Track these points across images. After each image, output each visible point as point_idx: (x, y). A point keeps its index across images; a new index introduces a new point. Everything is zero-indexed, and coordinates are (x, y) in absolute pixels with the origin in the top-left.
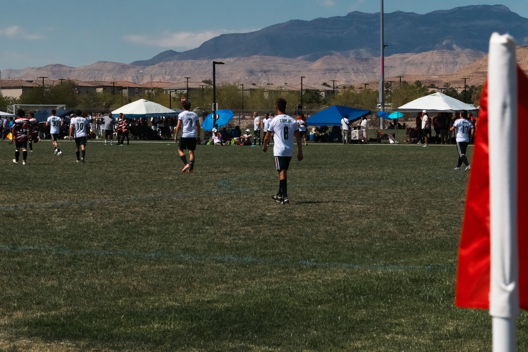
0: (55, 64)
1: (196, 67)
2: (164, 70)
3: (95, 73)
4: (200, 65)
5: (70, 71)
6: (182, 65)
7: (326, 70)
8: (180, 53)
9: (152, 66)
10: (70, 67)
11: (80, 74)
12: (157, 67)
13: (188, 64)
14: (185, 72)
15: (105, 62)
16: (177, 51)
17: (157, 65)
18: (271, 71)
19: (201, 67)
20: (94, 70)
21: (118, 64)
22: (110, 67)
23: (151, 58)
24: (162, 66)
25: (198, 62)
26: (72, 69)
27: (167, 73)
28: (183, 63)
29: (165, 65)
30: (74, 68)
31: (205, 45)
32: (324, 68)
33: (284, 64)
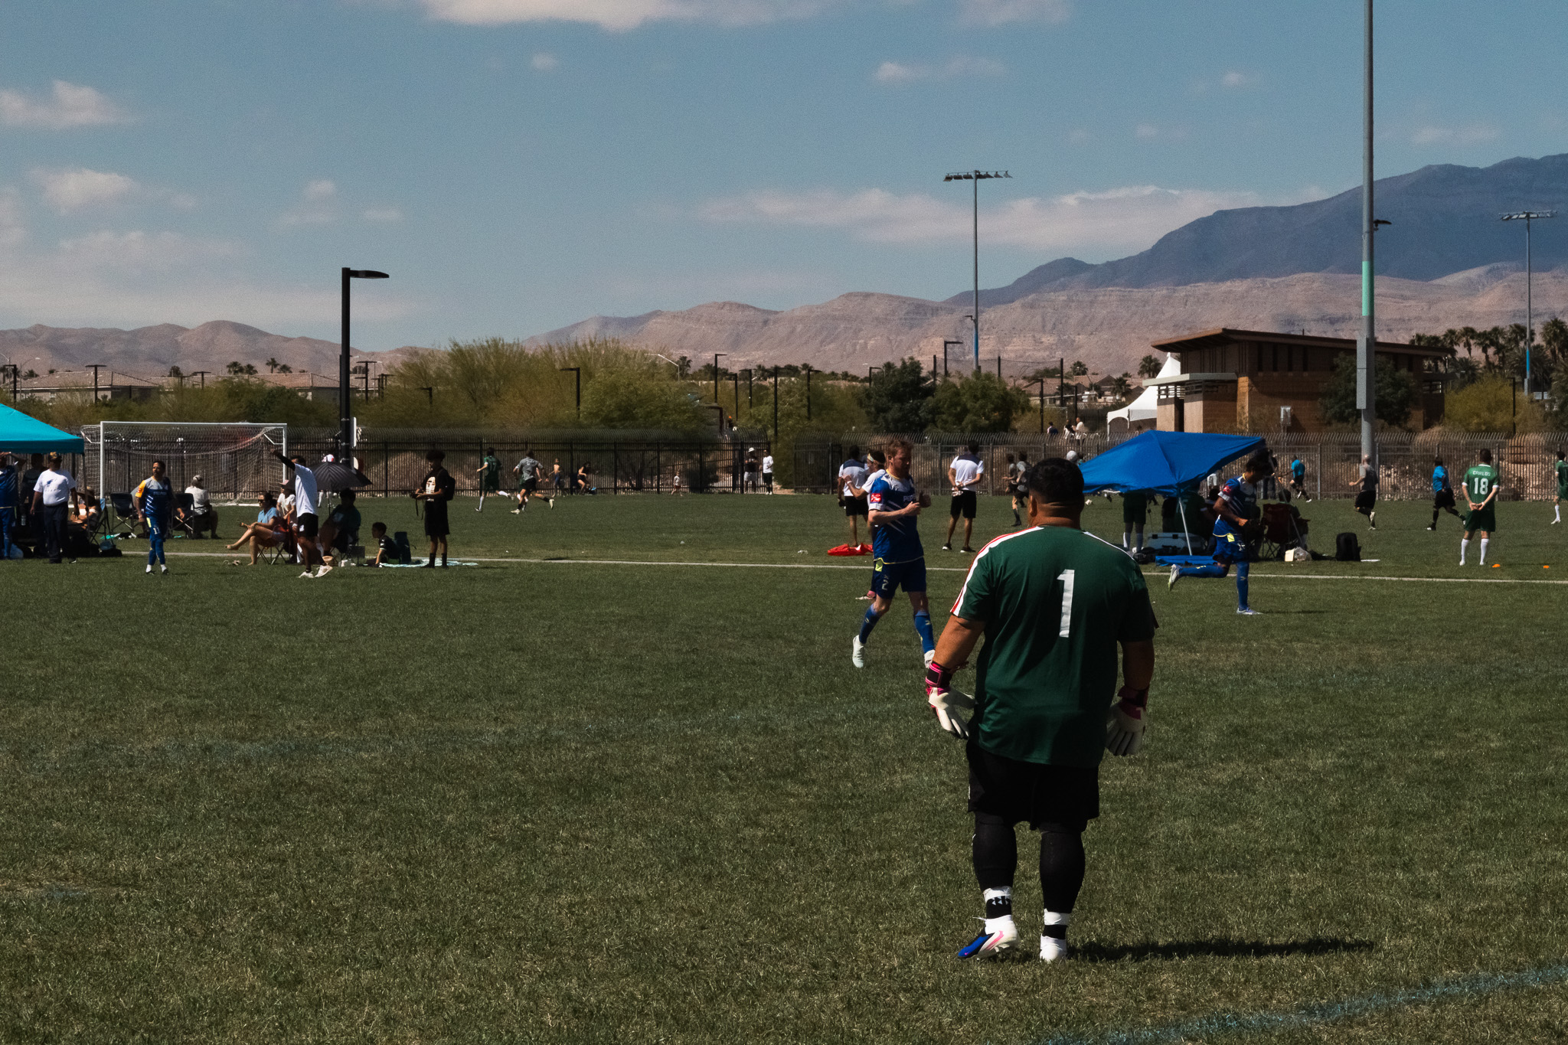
0: (720, 301)
1: (1134, 308)
2: (1039, 318)
3: (836, 328)
4: (1146, 302)
5: (766, 322)
6: (1092, 302)
7: (1514, 316)
8: (1096, 266)
9: (1004, 307)
10: (765, 311)
11: (792, 332)
12: (1019, 310)
13: (1110, 298)
14: (1102, 324)
15: (867, 295)
16: (1088, 261)
17: (1017, 304)
18: (1350, 318)
19: (1147, 308)
20: (834, 318)
21: (903, 300)
22: (879, 310)
23: (1011, 283)
24: (1032, 306)
25: (1138, 294)
26: (772, 317)
27: (1049, 326)
28: (1096, 297)
29: (1042, 304)
30: (776, 313)
31: (1168, 242)
32: (1510, 309)
33: (1390, 296)
